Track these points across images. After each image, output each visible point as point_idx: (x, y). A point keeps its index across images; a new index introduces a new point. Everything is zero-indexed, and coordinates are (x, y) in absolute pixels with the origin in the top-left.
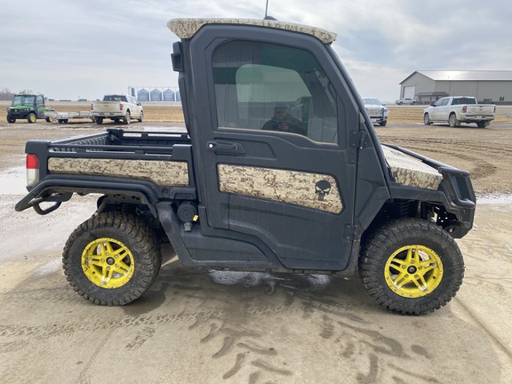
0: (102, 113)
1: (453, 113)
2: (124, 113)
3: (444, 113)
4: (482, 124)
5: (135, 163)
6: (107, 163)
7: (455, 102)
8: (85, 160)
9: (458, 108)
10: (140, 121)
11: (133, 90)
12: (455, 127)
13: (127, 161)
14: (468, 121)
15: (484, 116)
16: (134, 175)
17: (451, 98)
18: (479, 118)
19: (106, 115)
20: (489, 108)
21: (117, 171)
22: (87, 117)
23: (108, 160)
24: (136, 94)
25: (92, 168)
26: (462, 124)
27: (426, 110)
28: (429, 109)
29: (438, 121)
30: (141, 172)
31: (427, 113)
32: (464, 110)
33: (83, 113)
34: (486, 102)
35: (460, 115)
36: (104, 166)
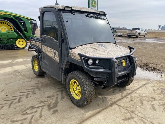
0: (130, 34)
2: (137, 34)
10: (144, 37)
11: (160, 26)
19: (131, 34)
22: (126, 35)
24: (161, 27)
33: (125, 34)
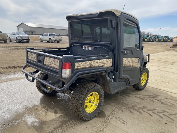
1: (50, 38)
3: (47, 38)
4: (58, 42)
5: (101, 60)
6: (94, 62)
7: (50, 35)
8: (87, 62)
9: (52, 37)
12: (52, 43)
13: (99, 60)
14: (55, 41)
15: (59, 39)
16: (100, 65)
17: (49, 34)
18: (58, 40)
20: (60, 37)
21: (96, 65)
23: (94, 61)
25: (89, 65)
26: (54, 42)
27: (40, 37)
28: (41, 37)
29: (45, 41)
30: (102, 64)
31: (40, 38)
32: (54, 37)
34: (60, 35)
35: (53, 39)
36: (93, 64)
